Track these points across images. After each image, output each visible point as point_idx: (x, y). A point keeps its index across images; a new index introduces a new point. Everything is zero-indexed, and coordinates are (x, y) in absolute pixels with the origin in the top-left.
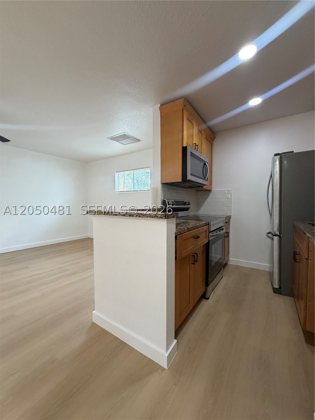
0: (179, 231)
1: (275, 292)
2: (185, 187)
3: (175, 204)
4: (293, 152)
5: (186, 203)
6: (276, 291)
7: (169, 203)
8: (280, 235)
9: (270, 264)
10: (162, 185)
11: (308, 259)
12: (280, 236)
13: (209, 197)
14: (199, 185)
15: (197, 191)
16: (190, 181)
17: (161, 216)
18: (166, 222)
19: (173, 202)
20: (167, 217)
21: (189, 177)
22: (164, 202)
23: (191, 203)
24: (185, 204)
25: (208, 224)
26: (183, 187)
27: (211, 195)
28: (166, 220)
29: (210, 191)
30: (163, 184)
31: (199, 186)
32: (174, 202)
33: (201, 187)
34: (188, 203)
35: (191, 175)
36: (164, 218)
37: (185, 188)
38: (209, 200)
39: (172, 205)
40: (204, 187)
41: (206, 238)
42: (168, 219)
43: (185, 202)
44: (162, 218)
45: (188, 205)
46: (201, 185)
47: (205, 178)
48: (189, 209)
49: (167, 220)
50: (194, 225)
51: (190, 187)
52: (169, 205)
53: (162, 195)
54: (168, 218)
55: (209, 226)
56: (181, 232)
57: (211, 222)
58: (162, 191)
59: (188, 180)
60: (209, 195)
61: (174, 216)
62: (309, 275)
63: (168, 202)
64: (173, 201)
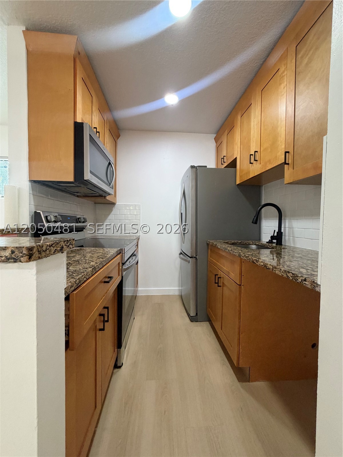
0: (76, 281)
1: (192, 321)
2: (78, 194)
3: (61, 219)
4: (206, 167)
5: (80, 220)
6: (193, 319)
7: (49, 218)
8: (196, 256)
9: (179, 287)
10: (31, 184)
11: (241, 285)
12: (196, 258)
13: (113, 213)
14: (101, 193)
15: (95, 203)
16: (88, 183)
17: (13, 252)
18: (34, 271)
19: (56, 216)
20: (36, 255)
21: (88, 176)
22: (36, 217)
23: (87, 220)
24: (78, 220)
25: (120, 252)
26: (74, 195)
27: (115, 211)
28: (33, 264)
29: (113, 204)
30: (34, 182)
31: (101, 196)
32: (58, 216)
33: (104, 198)
34: (83, 220)
35: (91, 172)
36: (26, 258)
37: (78, 196)
38: (111, 217)
39: (55, 222)
40: (108, 198)
41: (119, 275)
42: (40, 261)
43: (78, 218)
44: (15, 261)
45: (83, 222)
46: (104, 194)
47: (110, 185)
48: (84, 229)
49: (37, 265)
50: (102, 258)
51: (86, 196)
52: (48, 221)
53: (33, 203)
54: (39, 258)
55: (122, 255)
56: (80, 282)
57: (124, 249)
58: (32, 195)
59: (85, 180)
60: (112, 210)
61: (62, 247)
62: (241, 304)
63: (46, 217)
64: (56, 214)
